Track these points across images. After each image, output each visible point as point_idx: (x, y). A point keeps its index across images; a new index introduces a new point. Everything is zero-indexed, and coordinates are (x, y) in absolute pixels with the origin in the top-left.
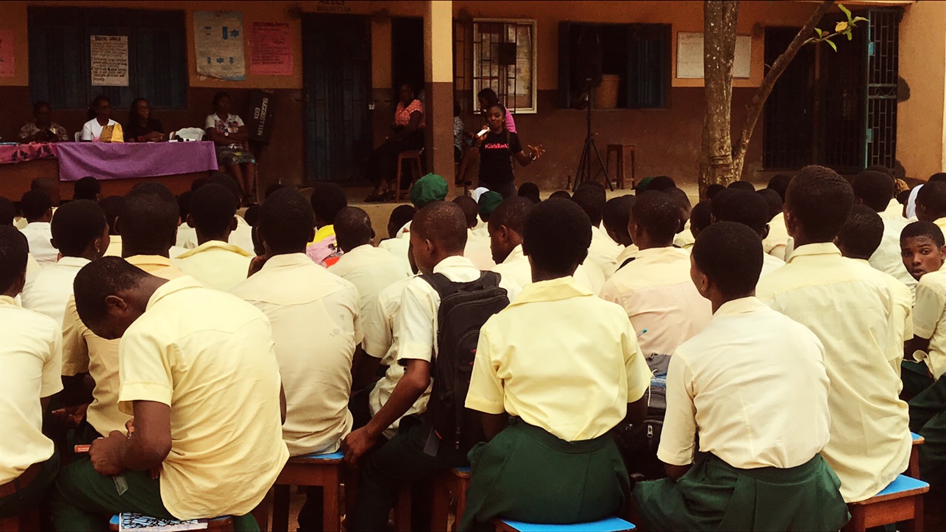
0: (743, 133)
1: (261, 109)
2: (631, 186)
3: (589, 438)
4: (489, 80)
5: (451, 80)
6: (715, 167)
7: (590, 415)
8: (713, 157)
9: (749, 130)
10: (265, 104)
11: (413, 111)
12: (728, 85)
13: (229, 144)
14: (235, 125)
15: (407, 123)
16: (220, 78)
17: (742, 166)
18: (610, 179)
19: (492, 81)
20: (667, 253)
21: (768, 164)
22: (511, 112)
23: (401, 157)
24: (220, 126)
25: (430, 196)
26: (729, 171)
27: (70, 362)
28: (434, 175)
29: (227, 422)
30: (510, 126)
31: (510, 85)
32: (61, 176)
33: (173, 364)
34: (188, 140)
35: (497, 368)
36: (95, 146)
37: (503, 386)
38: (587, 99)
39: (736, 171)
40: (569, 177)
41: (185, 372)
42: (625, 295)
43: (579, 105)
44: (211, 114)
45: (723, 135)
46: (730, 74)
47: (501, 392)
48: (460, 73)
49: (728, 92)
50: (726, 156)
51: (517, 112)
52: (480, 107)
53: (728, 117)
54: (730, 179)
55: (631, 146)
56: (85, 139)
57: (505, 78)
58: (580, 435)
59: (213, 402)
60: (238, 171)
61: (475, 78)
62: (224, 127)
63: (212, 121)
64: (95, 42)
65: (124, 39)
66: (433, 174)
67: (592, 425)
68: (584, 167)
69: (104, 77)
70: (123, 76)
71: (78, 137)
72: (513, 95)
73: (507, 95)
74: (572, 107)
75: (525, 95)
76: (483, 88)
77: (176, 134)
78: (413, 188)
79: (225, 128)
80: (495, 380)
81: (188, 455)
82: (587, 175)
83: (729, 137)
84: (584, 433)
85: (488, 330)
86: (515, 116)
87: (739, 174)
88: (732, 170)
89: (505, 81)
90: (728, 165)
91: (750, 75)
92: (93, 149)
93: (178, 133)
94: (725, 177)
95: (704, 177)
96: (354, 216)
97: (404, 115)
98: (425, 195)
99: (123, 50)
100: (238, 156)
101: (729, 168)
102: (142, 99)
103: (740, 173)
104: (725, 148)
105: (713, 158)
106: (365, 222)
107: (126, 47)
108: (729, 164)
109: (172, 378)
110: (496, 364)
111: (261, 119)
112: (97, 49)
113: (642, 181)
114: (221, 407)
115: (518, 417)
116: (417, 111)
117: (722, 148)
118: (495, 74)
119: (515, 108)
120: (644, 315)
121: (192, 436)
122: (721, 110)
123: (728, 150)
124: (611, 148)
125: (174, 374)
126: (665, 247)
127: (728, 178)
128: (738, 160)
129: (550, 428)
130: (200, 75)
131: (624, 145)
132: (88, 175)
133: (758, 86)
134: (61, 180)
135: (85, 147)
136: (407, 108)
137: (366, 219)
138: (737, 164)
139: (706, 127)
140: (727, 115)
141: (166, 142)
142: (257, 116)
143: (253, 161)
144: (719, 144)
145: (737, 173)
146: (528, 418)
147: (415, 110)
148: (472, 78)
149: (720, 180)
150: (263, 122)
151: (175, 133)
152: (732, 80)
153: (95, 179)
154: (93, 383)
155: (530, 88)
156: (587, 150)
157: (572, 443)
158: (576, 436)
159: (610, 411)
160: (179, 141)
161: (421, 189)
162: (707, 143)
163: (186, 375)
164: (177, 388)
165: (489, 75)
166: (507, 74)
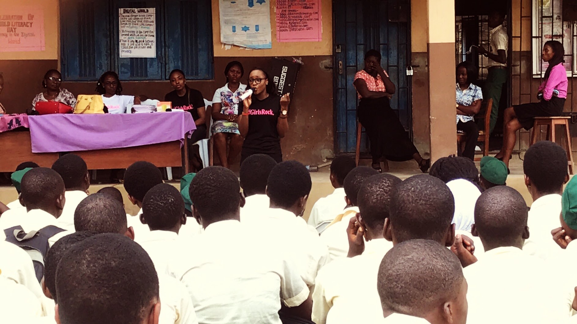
1: (280, 78)
10: (284, 72)
16: (245, 46)
32: (33, 148)
48: (517, 33)
61: (535, 37)
64: (123, 15)
65: (152, 11)
69: (131, 49)
70: (150, 47)
99: (150, 22)
107: (153, 18)
112: (125, 21)
130: (225, 44)
134: (33, 152)
148: (531, 39)
165: (551, 34)
166: (573, 32)
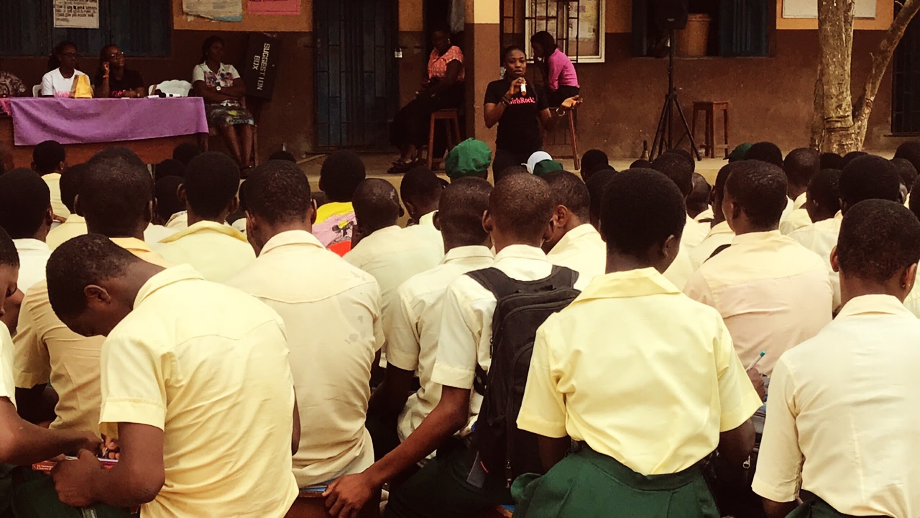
0: (867, 89)
1: (261, 56)
2: (724, 155)
3: (671, 472)
4: (545, 21)
5: (498, 22)
6: (831, 130)
7: (672, 443)
8: (829, 118)
9: (874, 84)
10: (266, 50)
11: (451, 60)
12: (848, 26)
13: (222, 101)
14: (228, 77)
15: (443, 74)
16: (212, 18)
17: (866, 130)
18: (697, 145)
19: (548, 22)
20: (772, 238)
21: (898, 128)
22: (571, 61)
23: (433, 117)
24: (210, 78)
25: (468, 166)
26: (848, 136)
27: (27, 371)
28: (475, 140)
29: (228, 450)
30: (571, 79)
31: (572, 28)
32: (15, 139)
33: (167, 377)
34: (171, 95)
35: (558, 380)
36: (59, 103)
37: (565, 403)
38: (669, 45)
39: (857, 136)
40: (645, 143)
41: (181, 387)
42: (716, 291)
43: (658, 52)
44: (199, 64)
45: (841, 90)
46: (850, 14)
47: (563, 411)
48: (509, 13)
49: (848, 35)
50: (844, 117)
51: (579, 61)
52: (533, 54)
53: (848, 68)
54: (849, 146)
55: (724, 103)
56: (46, 94)
57: (565, 19)
58: (659, 467)
59: (213, 424)
60: (232, 133)
61: (528, 18)
62: (216, 79)
63: (201, 72)
66: (473, 139)
67: (675, 456)
68: (663, 130)
69: (68, 17)
70: (92, 16)
71: (37, 92)
72: (575, 40)
73: (567, 39)
74: (648, 55)
75: (590, 40)
76: (537, 32)
77: (157, 89)
78: (449, 155)
79: (217, 81)
80: (555, 394)
81: (177, 487)
82: (667, 140)
83: (849, 92)
84: (665, 465)
85: (547, 332)
86: (577, 65)
87: (861, 140)
88: (853, 135)
89: (566, 23)
90: (847, 129)
91: (876, 15)
92: (56, 106)
93: (159, 87)
94: (844, 143)
95: (817, 143)
96: (377, 191)
97: (438, 66)
98: (462, 166)
100: (233, 116)
101: (849, 133)
102: (114, 45)
103: (863, 139)
104: (844, 106)
105: (827, 120)
106: (391, 198)
108: (849, 127)
109: (165, 393)
110: (557, 374)
111: (261, 70)
113: (737, 148)
114: (221, 432)
115: (583, 444)
116: (455, 60)
117: (840, 106)
118: (552, 14)
119: (577, 56)
120: (741, 316)
121: (184, 464)
122: (839, 58)
123: (847, 109)
124: (699, 106)
125: (168, 390)
126: (769, 231)
127: (847, 145)
128: (860, 122)
129: (623, 458)
130: (187, 14)
131: (715, 102)
132: (48, 138)
133: (887, 29)
134: (16, 144)
135: (46, 104)
136: (443, 57)
137: (392, 194)
138: (859, 128)
139: (820, 80)
140: (847, 66)
141: (145, 98)
142: (256, 66)
143: (251, 122)
144: (836, 102)
145: (859, 138)
146: (596, 445)
147: (454, 58)
148: (524, 18)
149: (837, 147)
150: (264, 74)
151: (155, 87)
152: (853, 21)
153: (59, 143)
154: (55, 398)
155: (597, 31)
156: (668, 108)
157: (649, 478)
158: (655, 469)
159: (699, 438)
160: (160, 96)
161: (457, 158)
162: (820, 99)
163: (182, 389)
164: (170, 405)
165: (545, 15)
166: (568, 14)
